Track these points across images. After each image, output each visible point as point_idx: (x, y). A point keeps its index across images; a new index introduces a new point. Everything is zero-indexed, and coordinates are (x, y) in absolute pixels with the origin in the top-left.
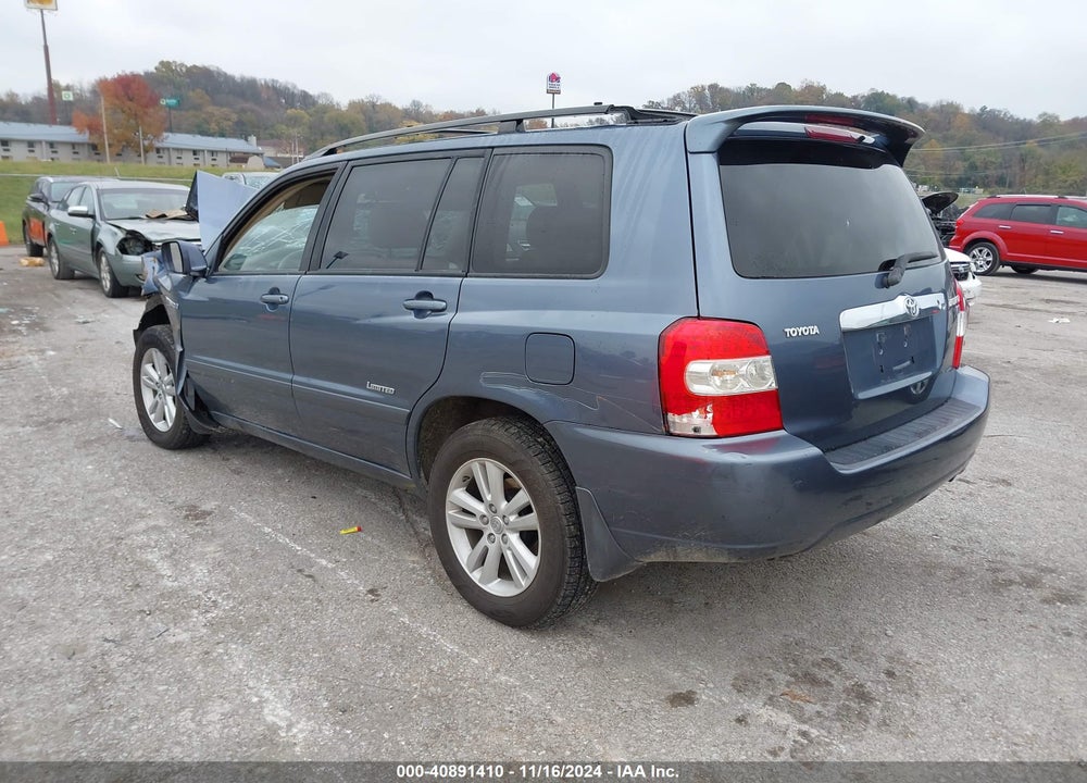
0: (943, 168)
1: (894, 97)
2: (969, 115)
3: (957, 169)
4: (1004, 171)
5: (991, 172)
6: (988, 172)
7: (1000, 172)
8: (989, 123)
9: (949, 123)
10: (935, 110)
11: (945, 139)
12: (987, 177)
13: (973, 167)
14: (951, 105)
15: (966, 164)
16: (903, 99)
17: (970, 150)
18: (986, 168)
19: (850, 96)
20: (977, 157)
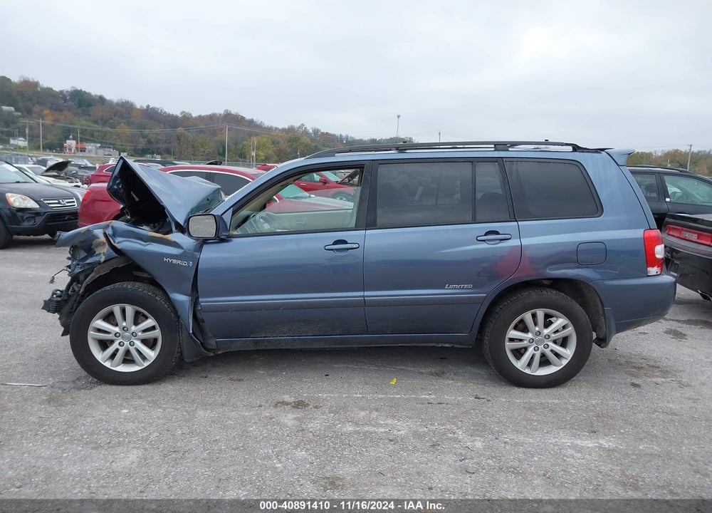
0: (131, 142)
1: (89, 94)
2: (140, 110)
3: (140, 143)
4: (169, 145)
5: (162, 146)
6: (159, 145)
7: (166, 145)
8: (152, 115)
9: (129, 114)
10: (118, 104)
11: (129, 124)
12: (159, 148)
13: (150, 142)
14: (127, 103)
15: (146, 140)
16: (96, 96)
17: (146, 132)
18: (158, 143)
19: (57, 90)
20: (151, 136)
